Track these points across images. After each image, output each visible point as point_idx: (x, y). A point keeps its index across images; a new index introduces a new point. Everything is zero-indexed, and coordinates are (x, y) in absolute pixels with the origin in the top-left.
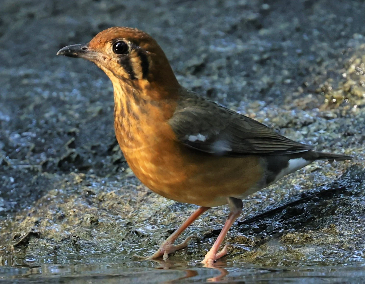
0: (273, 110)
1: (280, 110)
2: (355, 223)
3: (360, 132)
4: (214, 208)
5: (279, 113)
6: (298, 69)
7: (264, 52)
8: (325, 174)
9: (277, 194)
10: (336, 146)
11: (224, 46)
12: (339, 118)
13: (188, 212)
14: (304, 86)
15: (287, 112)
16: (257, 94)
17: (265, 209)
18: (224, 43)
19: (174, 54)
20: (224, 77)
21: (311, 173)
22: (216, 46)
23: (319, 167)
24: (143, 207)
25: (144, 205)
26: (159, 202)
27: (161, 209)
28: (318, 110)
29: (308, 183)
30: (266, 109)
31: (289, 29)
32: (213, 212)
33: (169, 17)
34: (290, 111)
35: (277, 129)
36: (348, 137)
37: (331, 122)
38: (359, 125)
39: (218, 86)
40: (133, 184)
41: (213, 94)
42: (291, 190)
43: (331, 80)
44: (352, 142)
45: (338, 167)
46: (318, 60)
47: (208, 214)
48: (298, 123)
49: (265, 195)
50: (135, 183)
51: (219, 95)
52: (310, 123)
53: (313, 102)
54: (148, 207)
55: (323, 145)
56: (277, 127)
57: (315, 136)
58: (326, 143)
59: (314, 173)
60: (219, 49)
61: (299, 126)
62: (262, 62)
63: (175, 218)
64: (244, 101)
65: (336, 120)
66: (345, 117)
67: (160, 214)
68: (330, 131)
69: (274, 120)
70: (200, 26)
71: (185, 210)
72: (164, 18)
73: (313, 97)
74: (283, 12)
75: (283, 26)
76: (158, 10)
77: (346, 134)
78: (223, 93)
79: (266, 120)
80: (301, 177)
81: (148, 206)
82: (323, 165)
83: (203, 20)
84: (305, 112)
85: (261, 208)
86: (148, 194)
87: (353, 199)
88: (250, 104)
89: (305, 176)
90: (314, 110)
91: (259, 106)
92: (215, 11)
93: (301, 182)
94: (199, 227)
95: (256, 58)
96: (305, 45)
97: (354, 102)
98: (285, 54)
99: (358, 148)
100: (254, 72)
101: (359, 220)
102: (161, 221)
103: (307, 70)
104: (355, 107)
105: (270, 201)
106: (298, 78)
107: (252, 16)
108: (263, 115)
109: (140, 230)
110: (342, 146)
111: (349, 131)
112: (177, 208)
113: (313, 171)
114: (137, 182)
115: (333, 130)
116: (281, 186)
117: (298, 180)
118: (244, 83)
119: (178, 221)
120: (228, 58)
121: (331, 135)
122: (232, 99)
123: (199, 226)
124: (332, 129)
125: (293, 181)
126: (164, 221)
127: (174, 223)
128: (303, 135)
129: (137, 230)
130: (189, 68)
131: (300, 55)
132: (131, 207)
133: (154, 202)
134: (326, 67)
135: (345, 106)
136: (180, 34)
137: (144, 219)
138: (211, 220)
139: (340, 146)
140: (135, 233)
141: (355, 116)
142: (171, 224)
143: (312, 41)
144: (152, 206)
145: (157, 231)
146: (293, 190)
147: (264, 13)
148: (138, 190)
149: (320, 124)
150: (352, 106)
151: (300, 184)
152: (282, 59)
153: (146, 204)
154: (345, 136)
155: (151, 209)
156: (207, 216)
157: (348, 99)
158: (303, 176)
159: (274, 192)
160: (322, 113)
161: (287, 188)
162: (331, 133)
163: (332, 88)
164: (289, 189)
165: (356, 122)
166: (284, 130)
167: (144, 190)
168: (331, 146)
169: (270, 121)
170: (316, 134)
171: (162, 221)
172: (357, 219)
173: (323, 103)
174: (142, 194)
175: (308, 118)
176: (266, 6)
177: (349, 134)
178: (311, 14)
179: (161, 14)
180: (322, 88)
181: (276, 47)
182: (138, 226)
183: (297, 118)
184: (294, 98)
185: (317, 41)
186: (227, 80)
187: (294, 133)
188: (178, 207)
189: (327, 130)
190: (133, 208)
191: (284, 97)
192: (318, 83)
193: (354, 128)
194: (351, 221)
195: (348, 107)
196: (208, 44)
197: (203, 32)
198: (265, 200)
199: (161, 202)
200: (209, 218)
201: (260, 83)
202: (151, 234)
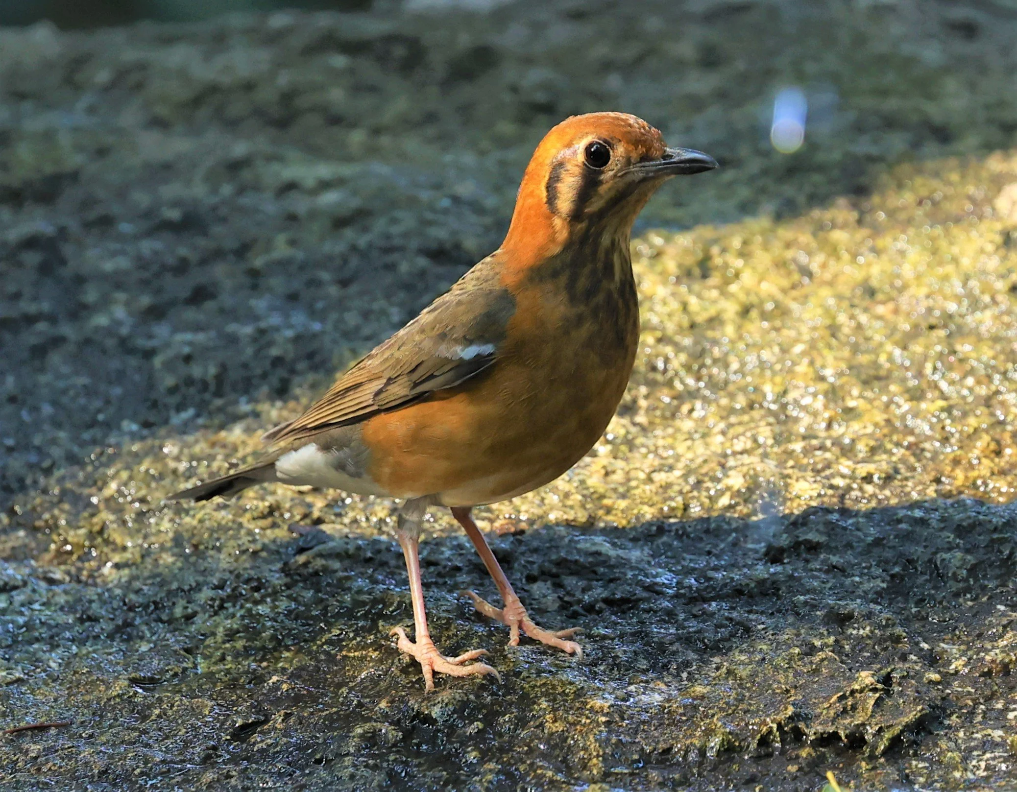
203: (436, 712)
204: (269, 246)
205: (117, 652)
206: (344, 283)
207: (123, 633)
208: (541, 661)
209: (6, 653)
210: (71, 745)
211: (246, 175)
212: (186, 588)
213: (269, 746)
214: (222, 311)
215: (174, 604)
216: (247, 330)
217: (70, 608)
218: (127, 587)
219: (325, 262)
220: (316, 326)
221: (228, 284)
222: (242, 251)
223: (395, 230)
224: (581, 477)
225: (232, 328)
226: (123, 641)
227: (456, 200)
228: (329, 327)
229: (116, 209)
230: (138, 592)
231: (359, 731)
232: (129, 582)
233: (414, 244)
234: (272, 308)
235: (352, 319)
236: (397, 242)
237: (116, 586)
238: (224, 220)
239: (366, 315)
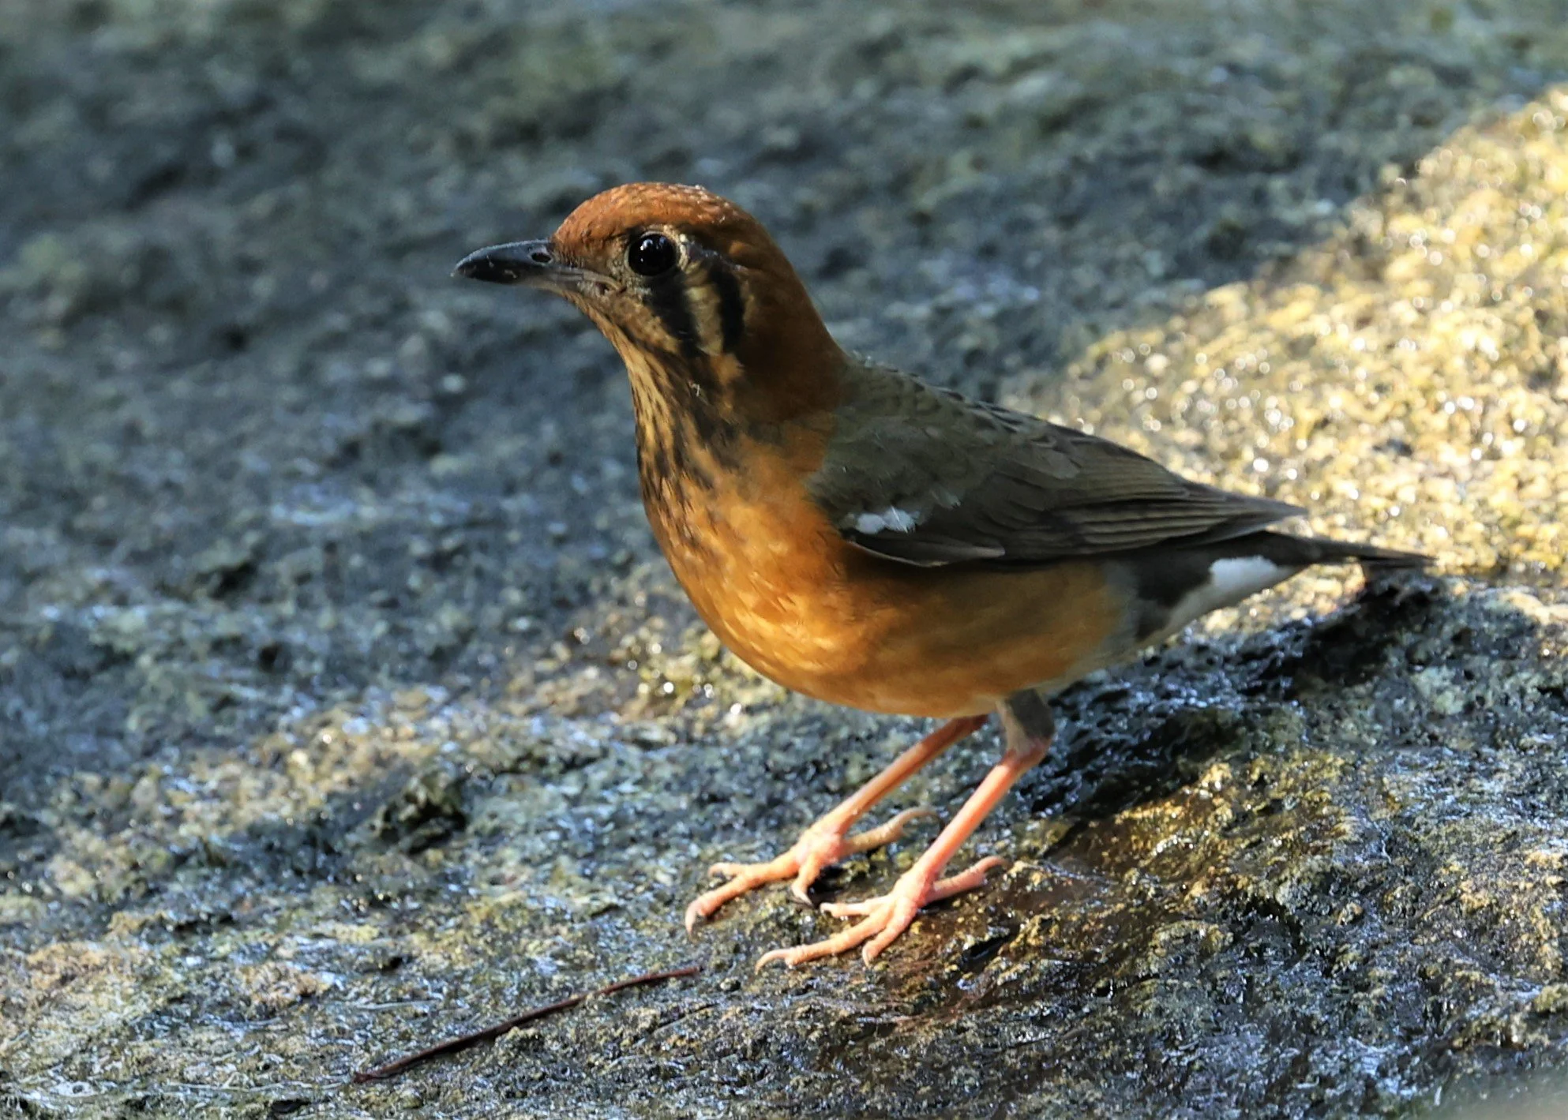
0: (471, 717)
1: (495, 716)
2: (729, 1083)
3: (748, 791)
4: (274, 1028)
5: (490, 727)
6: (554, 586)
7: (446, 530)
8: (634, 924)
9: (478, 988)
10: (670, 836)
11: (317, 509)
12: (682, 746)
13: (191, 1042)
14: (572, 642)
15: (514, 723)
16: (421, 662)
17: (440, 1036)
18: (317, 499)
19: (157, 530)
20: (317, 609)
21: (589, 922)
22: (290, 505)
23: (615, 900)
24: (46, 1021)
25: (48, 1015)
26: (99, 1006)
27: (104, 1031)
28: (615, 718)
29: (578, 952)
30: (448, 711)
31: (526, 456)
32: (271, 1043)
33: (142, 412)
34: (527, 722)
35: (483, 778)
36: (711, 807)
37: (658, 756)
38: (745, 770)
39: (296, 636)
40: (15, 947)
41: (278, 662)
42: (523, 973)
43: (659, 622)
44: (723, 822)
45: (676, 903)
46: (620, 557)
47: (256, 1049)
48: (553, 759)
49: (440, 991)
50: (23, 946)
51: (299, 665)
52: (590, 761)
53: (599, 692)
54: (64, 1024)
55: (631, 832)
56: (485, 772)
57: (603, 801)
58: (642, 824)
59: (600, 920)
60: (301, 517)
61: (553, 770)
62: (439, 563)
63: (149, 1060)
64: (379, 684)
65: (674, 751)
66: (703, 744)
67: (102, 1046)
68: (653, 787)
69: (475, 748)
70: (240, 441)
71: (183, 1035)
72: (124, 414)
73: (601, 676)
74: (509, 400)
75: (505, 448)
76: (107, 389)
77: (706, 796)
78: (311, 657)
79: (449, 747)
80: (557, 933)
81: (62, 1019)
82: (630, 895)
83: (249, 425)
84: (572, 725)
85: (428, 1032)
86: (64, 980)
87: (722, 1007)
88: (397, 697)
89: (571, 930)
90: (602, 718)
91: (428, 701)
92: (290, 394)
93: (556, 949)
94: (227, 1091)
95: (419, 547)
96: (578, 509)
97: (730, 694)
98: (514, 536)
99: (741, 843)
100: (412, 594)
101: (741, 1073)
102: (103, 1067)
103: (582, 588)
104: (736, 709)
105: (456, 1007)
106: (554, 614)
107: (409, 413)
108: (437, 733)
109: (35, 1096)
110: (690, 836)
111: (714, 789)
112: (156, 1026)
113: (594, 915)
114: (29, 942)
115: (662, 784)
116: (492, 963)
117: (548, 942)
118: (380, 628)
119: (159, 1069)
120: (330, 547)
121: (657, 799)
122: (340, 678)
123: (226, 1086)
124: (658, 781)
125: (531, 947)
126: (114, 1069)
127: (146, 1075)
128: (566, 797)
129: (28, 1097)
130: (203, 578)
131: (560, 541)
132: (9, 1022)
133: (83, 1008)
134: (646, 581)
135: (703, 705)
136: (176, 466)
137: (48, 1061)
138: (266, 1067)
139: (684, 836)
140: (18, 1108)
141: (733, 740)
142: (135, 1077)
143: (599, 496)
144: (76, 1019)
145: (90, 1101)
146: (533, 974)
147: (447, 404)
148: (32, 968)
149: (621, 763)
150: (725, 709)
151: (555, 956)
152: (504, 551)
153: (55, 1013)
154: (701, 803)
155: (73, 1031)
156: (252, 1053)
157: (712, 683)
158: (564, 930)
159: (470, 979)
160: (627, 730)
161: (512, 967)
162: (658, 792)
163: (665, 648)
164: (519, 972)
165: (737, 758)
166: (505, 781)
167: (52, 966)
168: (656, 834)
169: (462, 751)
170: (606, 794)
171: (108, 1068)
172: (735, 1072)
173: (634, 695)
174: (44, 981)
175: (585, 745)
176: (453, 383)
177: (713, 799)
178: (599, 407)
179: (115, 403)
180: (629, 649)
181: (485, 514)
182: (28, 1085)
183: (547, 742)
184: (540, 678)
185: (615, 498)
186: (326, 618)
187: (538, 790)
188: (161, 1023)
189: (643, 782)
190: (14, 1026)
191: (509, 677)
192: (616, 631)
193: (730, 779)
194: (715, 1078)
195: (711, 710)
196: (265, 499)
197: (251, 460)
198: (441, 1005)
199: (105, 1008)
200: (260, 1059)
201: (431, 628)
202: (72, 1110)
203: (1283, 895)
204: (941, 175)
205: (764, 848)
206: (1068, 221)
207: (770, 817)
208: (1444, 796)
209: (585, 866)
210: (703, 1003)
211: (895, 62)
212: (863, 734)
213: (1021, 975)
214: (876, 285)
215: (846, 762)
216: (921, 311)
217: (682, 784)
218: (769, 741)
219: (1034, 190)
220: (1030, 295)
221: (882, 241)
222: (901, 184)
223: (1141, 127)
224: (1480, 495)
225: (896, 310)
226: (770, 829)
227: (1235, 69)
228: (1051, 292)
229: (690, 138)
230: (787, 748)
231: (1163, 936)
232: (771, 734)
233: (1174, 146)
234: (956, 273)
235: (1086, 277)
236: (1148, 145)
237: (752, 742)
238: (866, 139)
239: (1108, 269)
